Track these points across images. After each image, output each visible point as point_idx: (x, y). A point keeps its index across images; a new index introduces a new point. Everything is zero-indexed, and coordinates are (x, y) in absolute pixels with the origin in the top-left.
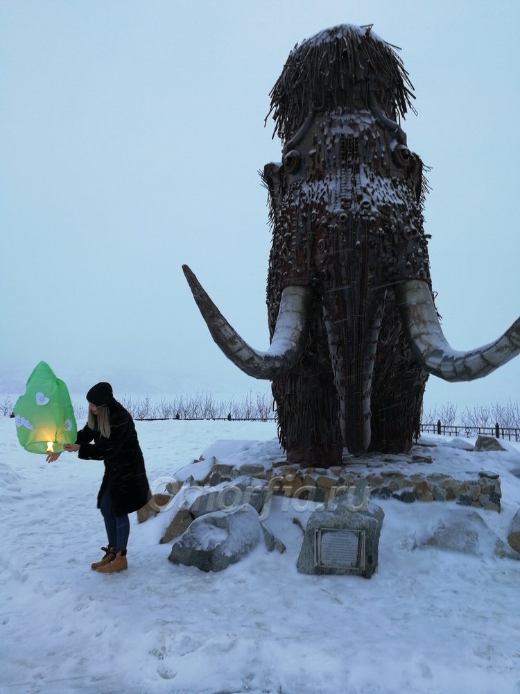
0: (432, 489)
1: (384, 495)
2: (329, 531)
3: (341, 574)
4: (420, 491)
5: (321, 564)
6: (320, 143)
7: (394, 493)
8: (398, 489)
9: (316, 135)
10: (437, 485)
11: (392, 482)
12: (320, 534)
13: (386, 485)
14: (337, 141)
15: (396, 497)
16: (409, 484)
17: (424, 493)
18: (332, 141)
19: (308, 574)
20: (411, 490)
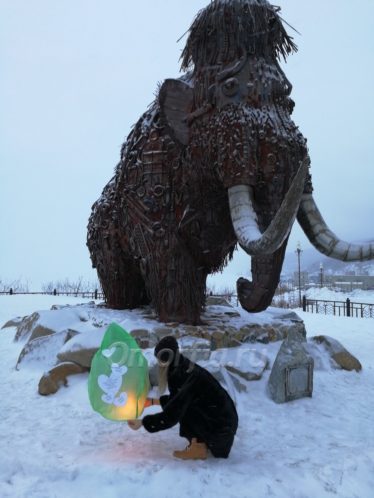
0: (276, 333)
1: (253, 340)
2: (293, 368)
3: (298, 398)
4: (271, 335)
5: (291, 394)
6: (256, 79)
7: (257, 338)
8: (259, 335)
9: (252, 72)
10: (278, 330)
11: (256, 331)
12: (289, 372)
13: (252, 333)
14: (270, 82)
15: (259, 341)
16: (264, 331)
17: (273, 336)
18: (266, 82)
19: (282, 403)
20: (266, 335)
